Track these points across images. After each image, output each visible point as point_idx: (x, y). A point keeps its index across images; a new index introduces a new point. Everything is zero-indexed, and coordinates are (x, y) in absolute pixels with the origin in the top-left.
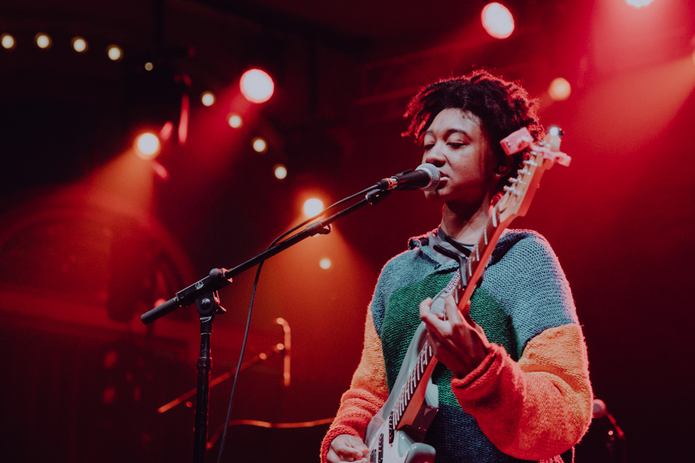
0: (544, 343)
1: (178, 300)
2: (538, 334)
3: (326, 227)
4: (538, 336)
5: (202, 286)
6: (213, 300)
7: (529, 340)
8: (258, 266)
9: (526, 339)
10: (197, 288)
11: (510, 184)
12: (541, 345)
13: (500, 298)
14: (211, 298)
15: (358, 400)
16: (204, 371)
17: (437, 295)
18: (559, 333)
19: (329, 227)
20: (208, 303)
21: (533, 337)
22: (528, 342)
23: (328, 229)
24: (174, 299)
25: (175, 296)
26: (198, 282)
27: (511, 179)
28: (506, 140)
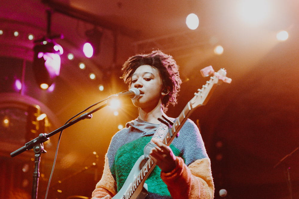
0: (196, 166)
1: (26, 147)
2: (194, 162)
3: (89, 116)
4: (193, 163)
5: (36, 141)
6: (40, 148)
7: (190, 164)
8: (60, 132)
9: (189, 163)
10: (34, 142)
11: (197, 92)
12: (195, 167)
13: (177, 146)
14: (40, 146)
15: (100, 192)
16: (36, 178)
17: (146, 145)
18: (202, 162)
19: (91, 115)
20: (38, 149)
21: (191, 163)
22: (189, 165)
23: (90, 116)
24: (24, 147)
25: (24, 145)
26: (34, 139)
27: (199, 90)
28: (203, 70)
